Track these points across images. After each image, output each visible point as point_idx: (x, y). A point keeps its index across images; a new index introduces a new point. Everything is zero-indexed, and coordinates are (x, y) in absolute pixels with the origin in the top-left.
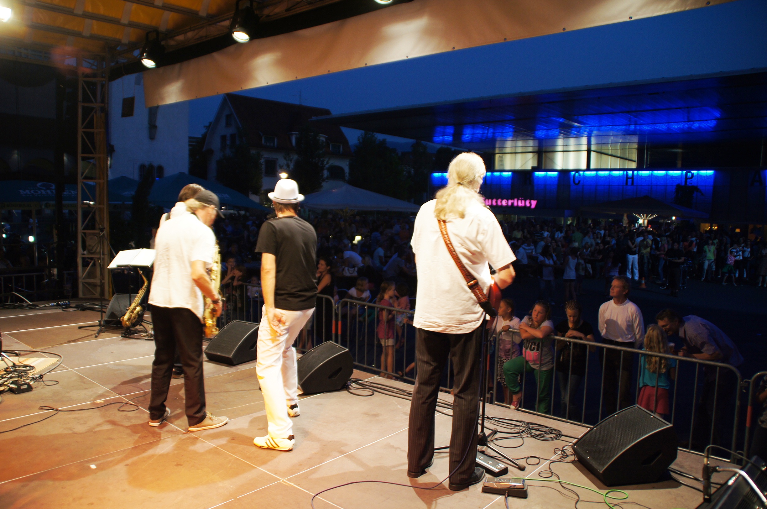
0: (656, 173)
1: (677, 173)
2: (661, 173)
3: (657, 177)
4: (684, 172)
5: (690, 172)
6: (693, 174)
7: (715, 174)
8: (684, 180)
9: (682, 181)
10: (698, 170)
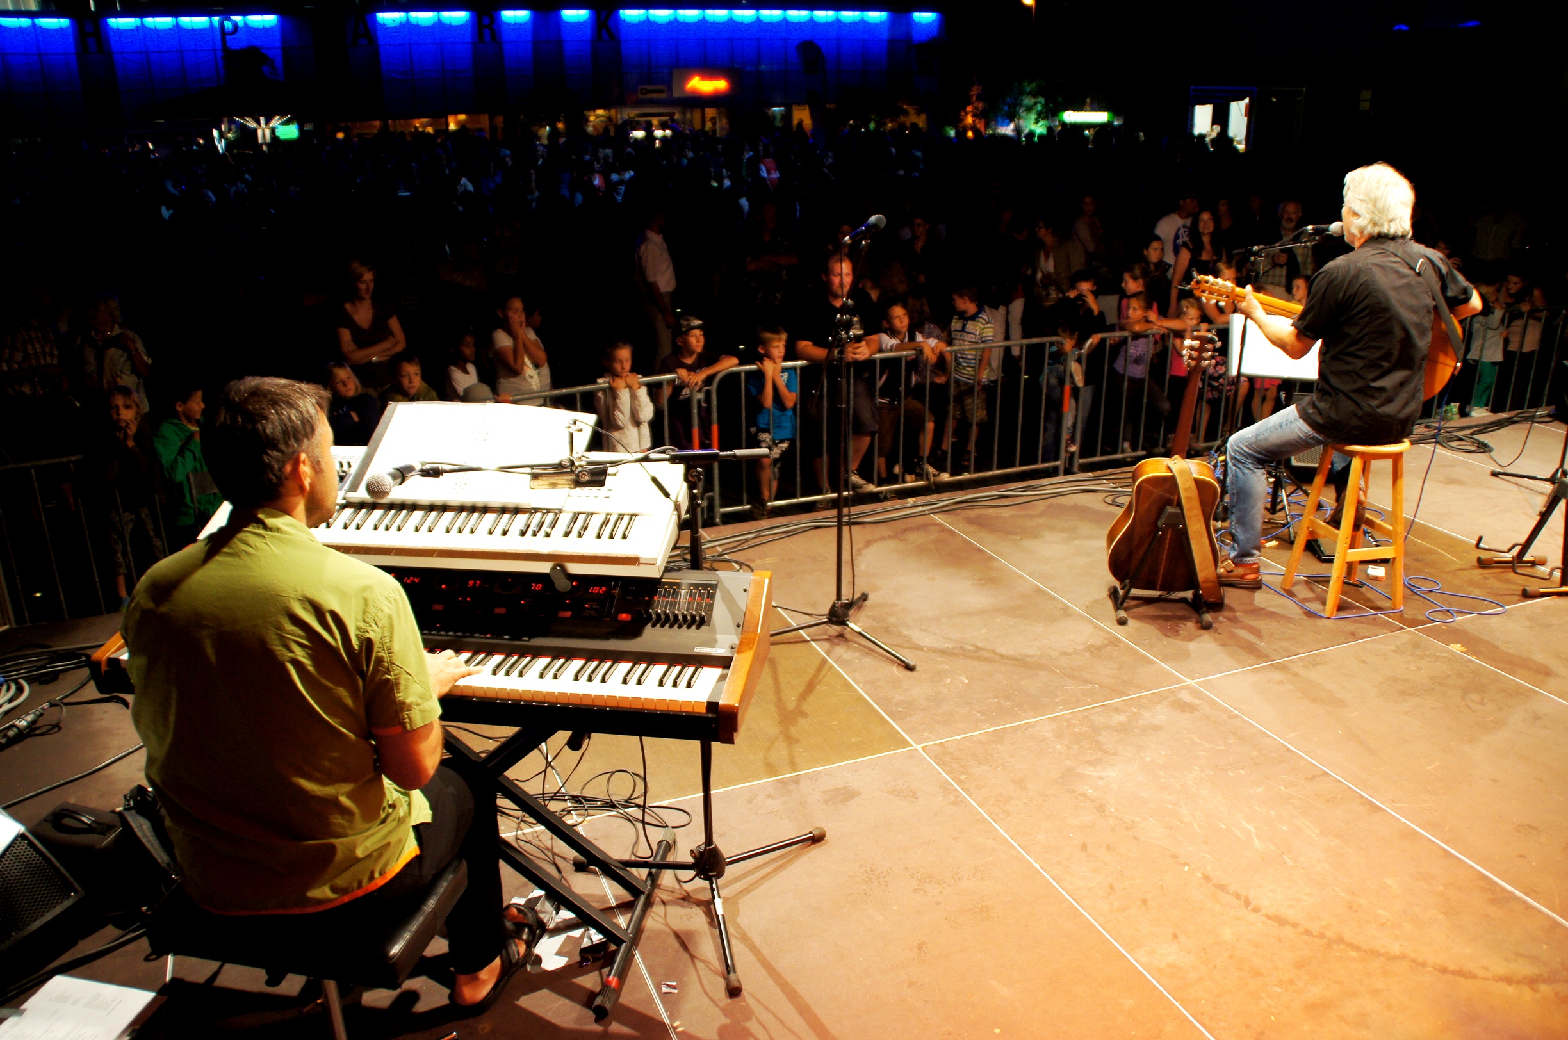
0: (151, 22)
1: (199, 22)
2: (163, 22)
3: (156, 32)
4: (216, 19)
5: (229, 20)
6: (235, 25)
7: (282, 22)
8: (219, 37)
9: (214, 42)
10: (244, 13)
